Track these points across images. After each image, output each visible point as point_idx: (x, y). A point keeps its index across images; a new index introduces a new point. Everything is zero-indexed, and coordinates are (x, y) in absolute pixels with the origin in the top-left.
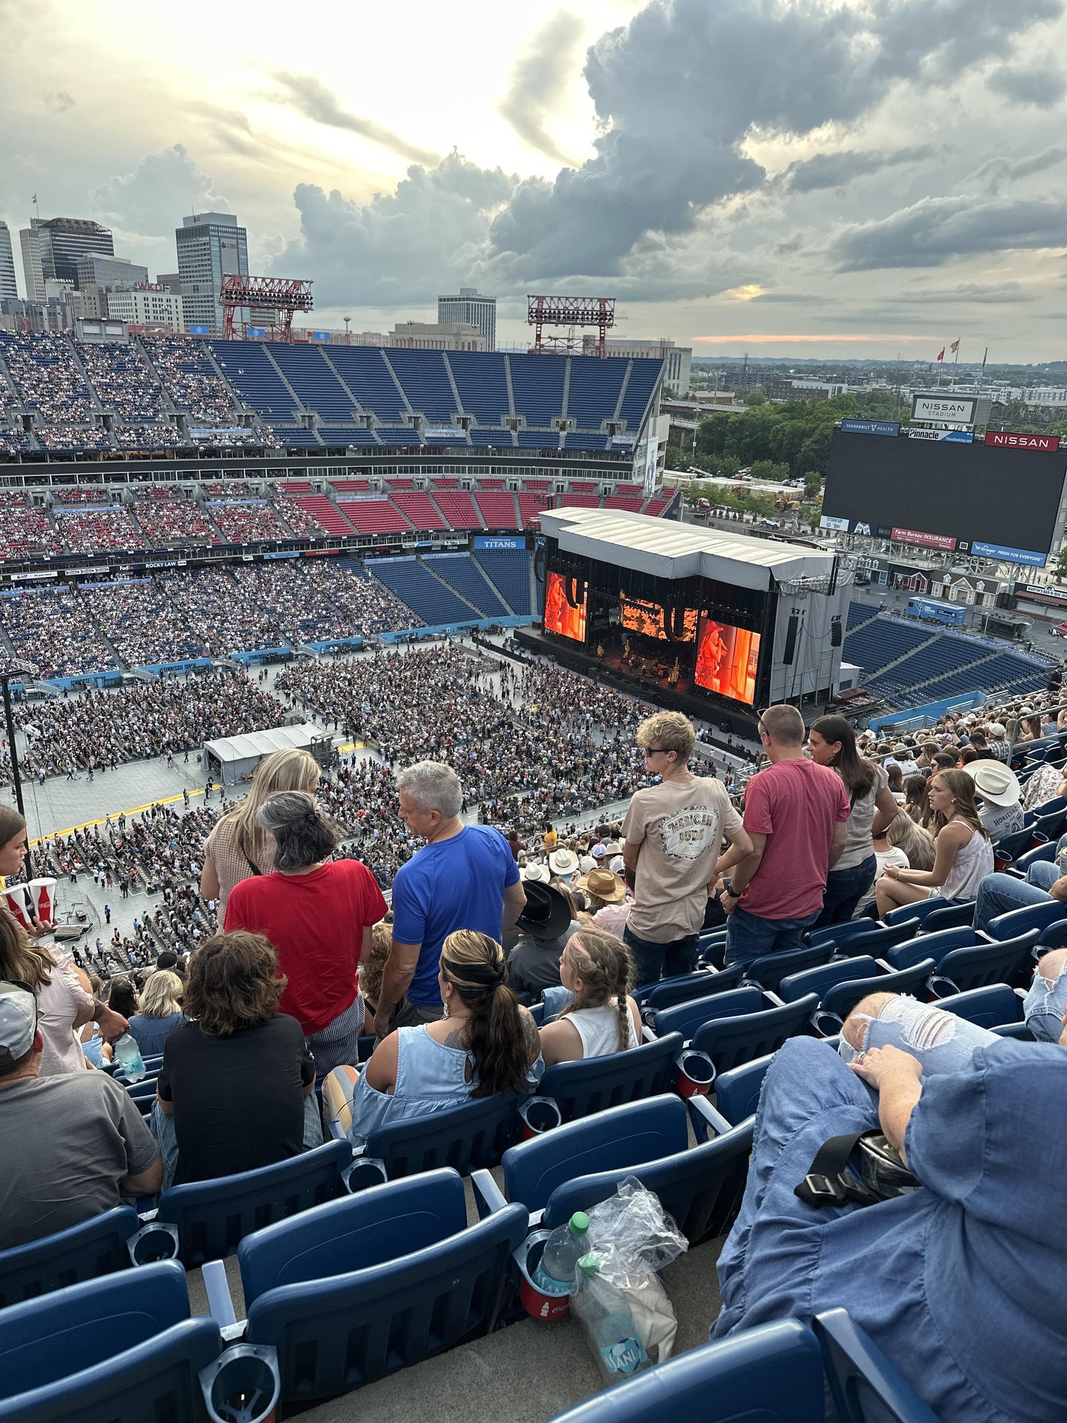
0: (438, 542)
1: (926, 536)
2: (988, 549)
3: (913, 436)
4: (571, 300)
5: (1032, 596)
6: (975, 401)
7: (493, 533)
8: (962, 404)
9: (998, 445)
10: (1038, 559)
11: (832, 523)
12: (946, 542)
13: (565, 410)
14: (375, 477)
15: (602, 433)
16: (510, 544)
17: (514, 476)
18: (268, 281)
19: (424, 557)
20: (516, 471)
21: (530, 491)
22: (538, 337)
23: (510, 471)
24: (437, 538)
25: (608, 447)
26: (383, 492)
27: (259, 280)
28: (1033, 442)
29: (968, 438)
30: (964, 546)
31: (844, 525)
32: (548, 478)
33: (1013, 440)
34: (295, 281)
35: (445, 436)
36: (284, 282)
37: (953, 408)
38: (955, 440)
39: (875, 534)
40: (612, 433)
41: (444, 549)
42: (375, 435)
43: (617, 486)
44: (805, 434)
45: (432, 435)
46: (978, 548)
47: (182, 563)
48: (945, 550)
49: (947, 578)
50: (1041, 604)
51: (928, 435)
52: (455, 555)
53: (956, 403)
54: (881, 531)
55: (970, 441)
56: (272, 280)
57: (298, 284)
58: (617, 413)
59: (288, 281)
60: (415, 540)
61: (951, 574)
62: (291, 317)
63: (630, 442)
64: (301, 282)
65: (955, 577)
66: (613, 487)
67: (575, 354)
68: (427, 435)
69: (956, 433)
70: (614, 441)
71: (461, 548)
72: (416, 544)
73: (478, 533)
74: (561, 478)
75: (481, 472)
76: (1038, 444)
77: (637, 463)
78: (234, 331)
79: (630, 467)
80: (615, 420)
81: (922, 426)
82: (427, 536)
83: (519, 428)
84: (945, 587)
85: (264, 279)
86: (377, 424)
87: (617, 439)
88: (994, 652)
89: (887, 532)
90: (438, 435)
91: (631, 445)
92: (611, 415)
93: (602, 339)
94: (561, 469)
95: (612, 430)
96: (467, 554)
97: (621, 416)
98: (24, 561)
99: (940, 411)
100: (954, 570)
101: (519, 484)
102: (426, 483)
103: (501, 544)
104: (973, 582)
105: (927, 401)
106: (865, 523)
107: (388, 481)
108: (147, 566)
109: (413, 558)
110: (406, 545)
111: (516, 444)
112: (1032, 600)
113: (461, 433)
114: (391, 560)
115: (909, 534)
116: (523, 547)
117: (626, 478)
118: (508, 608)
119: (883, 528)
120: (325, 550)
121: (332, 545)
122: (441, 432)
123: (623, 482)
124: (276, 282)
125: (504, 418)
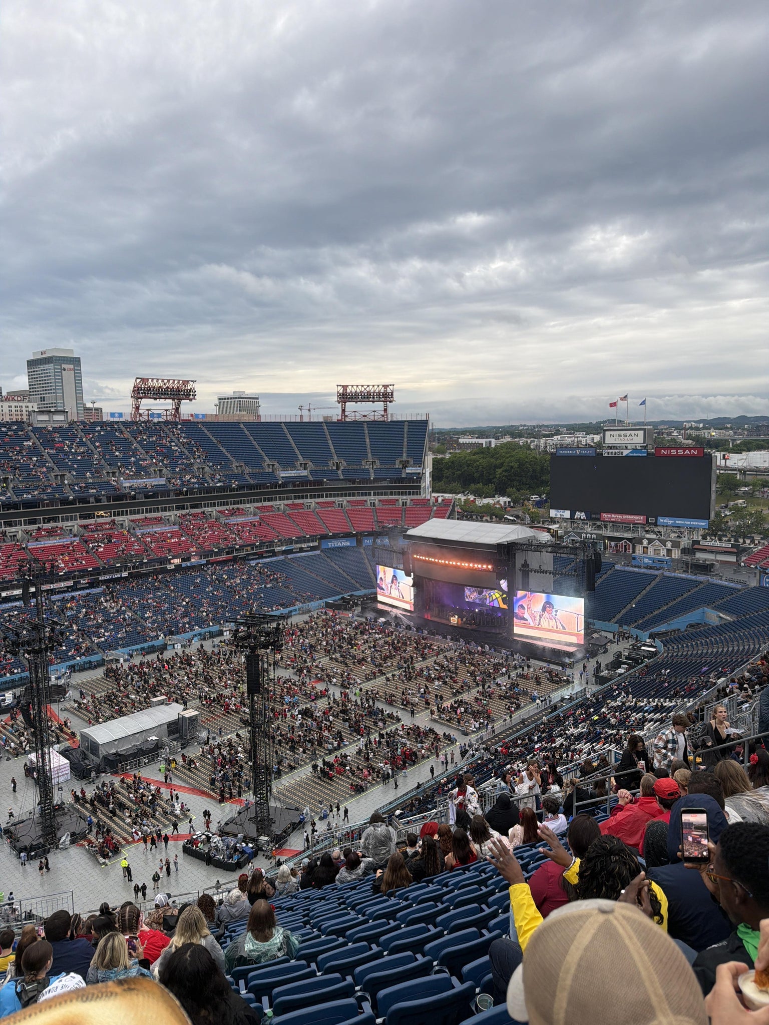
0: (299, 546)
1: (625, 516)
2: (669, 521)
3: (606, 455)
4: (365, 387)
5: (705, 548)
6: (644, 430)
7: (335, 537)
8: (636, 432)
9: (664, 456)
10: (704, 524)
11: (558, 514)
12: (640, 519)
13: (370, 455)
14: (248, 506)
15: (397, 467)
16: (345, 543)
17: (341, 499)
18: (165, 381)
19: (290, 556)
20: (342, 495)
21: (353, 508)
22: (344, 411)
23: (338, 495)
24: (297, 543)
25: (404, 476)
26: (255, 515)
27: (160, 381)
28: (687, 452)
29: (644, 453)
30: (652, 520)
31: (567, 514)
32: (364, 498)
33: (674, 452)
34: (183, 381)
35: (293, 475)
36: (176, 382)
37: (631, 435)
38: (635, 455)
39: (589, 518)
40: (405, 467)
41: (301, 550)
42: (248, 478)
43: (411, 500)
44: (496, 467)
45: (285, 475)
46: (662, 521)
47: (125, 574)
48: (639, 524)
49: (645, 542)
50: (712, 552)
51: (616, 453)
52: (310, 553)
53: (633, 432)
54: (593, 516)
55: (645, 455)
56: (169, 381)
57: (186, 382)
58: (405, 455)
59: (179, 381)
60: (282, 546)
61: (647, 539)
62: (179, 404)
63: (418, 471)
64: (188, 381)
65: (650, 541)
66: (408, 502)
67: (368, 420)
68: (282, 475)
69: (635, 450)
70: (407, 471)
71: (313, 549)
72: (284, 548)
73: (324, 537)
74: (372, 498)
75: (319, 497)
76: (690, 452)
77: (423, 485)
78: (140, 415)
79: (419, 488)
80: (404, 458)
81: (610, 448)
82: (290, 541)
83: (342, 468)
84: (644, 547)
85: (163, 380)
86: (247, 470)
87: (409, 470)
88: (701, 582)
89: (597, 516)
90: (289, 475)
91: (419, 473)
92: (401, 455)
93: (385, 410)
94: (372, 492)
95: (405, 465)
96: (318, 552)
97: (408, 456)
98: (13, 581)
99: (622, 438)
100: (648, 536)
101: (345, 503)
102: (282, 507)
103: (340, 544)
104: (664, 543)
105: (612, 433)
106: (581, 511)
107: (257, 508)
108: (100, 579)
109: (282, 557)
110: (277, 549)
111: (342, 477)
112: (706, 550)
113: (304, 473)
114: (268, 560)
115: (613, 516)
116: (355, 544)
117: (417, 494)
118: (358, 585)
119: (594, 514)
120: (224, 557)
121: (228, 553)
122: (292, 473)
123: (415, 497)
124: (171, 381)
125: (330, 463)
